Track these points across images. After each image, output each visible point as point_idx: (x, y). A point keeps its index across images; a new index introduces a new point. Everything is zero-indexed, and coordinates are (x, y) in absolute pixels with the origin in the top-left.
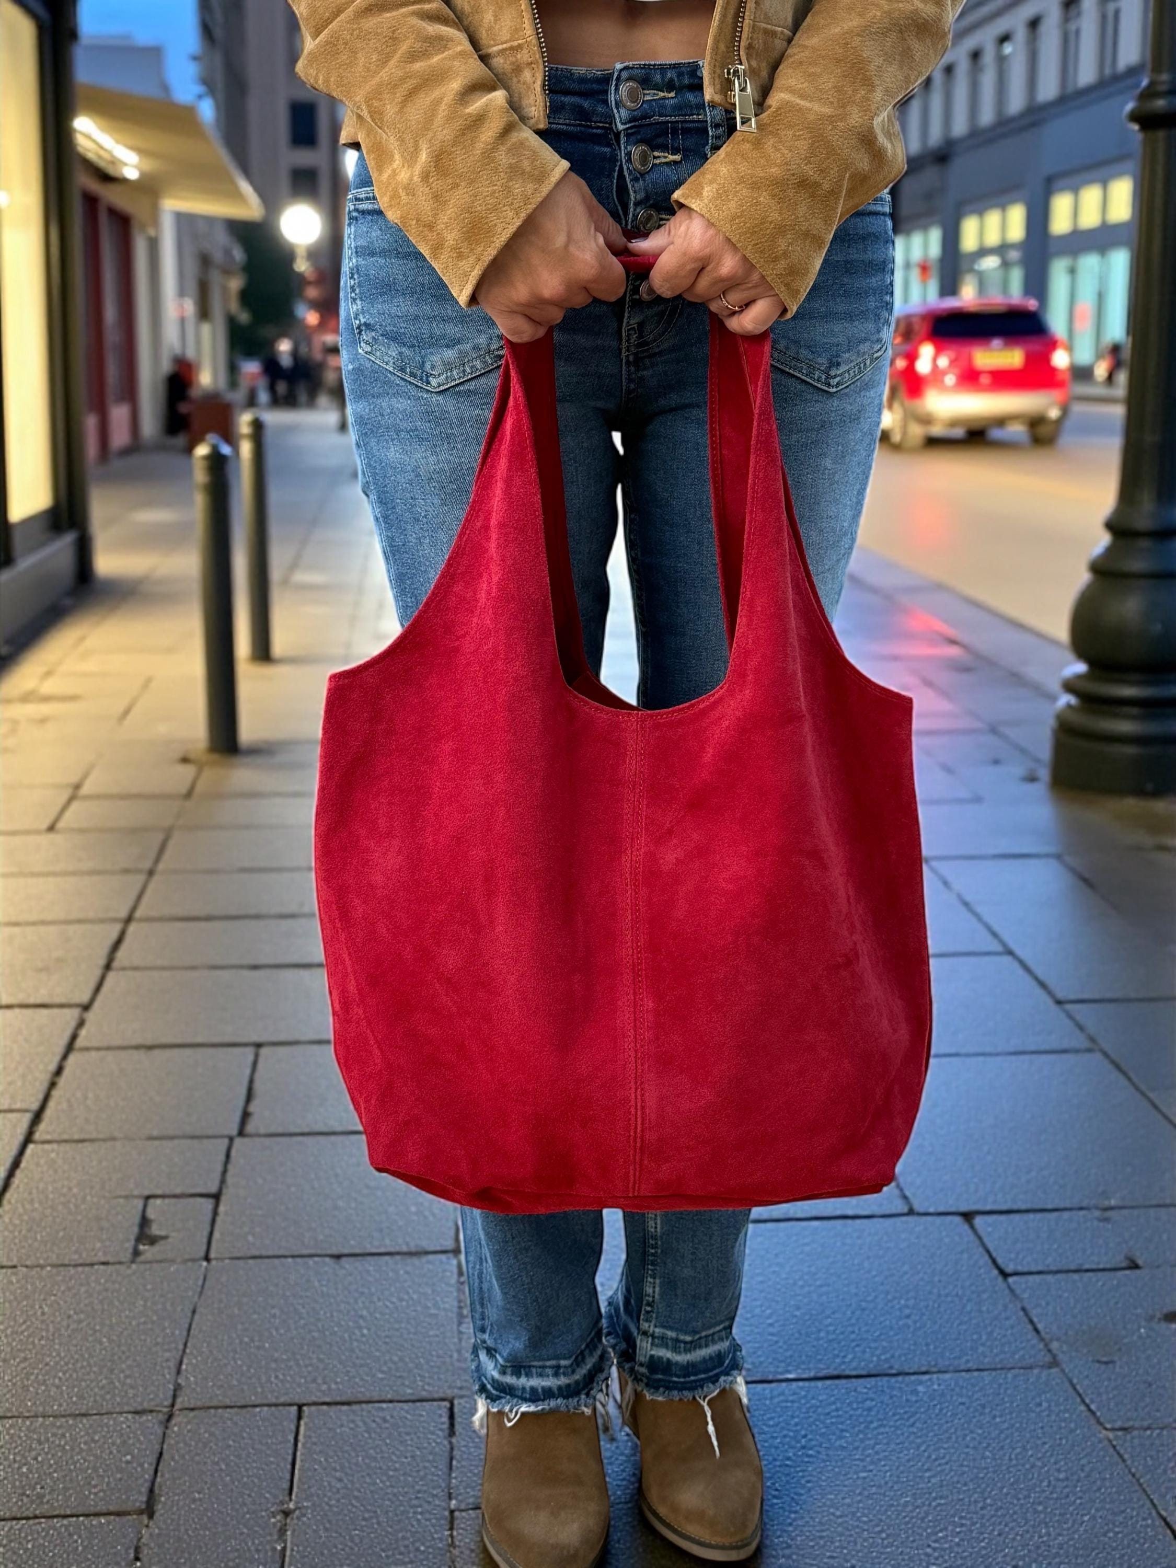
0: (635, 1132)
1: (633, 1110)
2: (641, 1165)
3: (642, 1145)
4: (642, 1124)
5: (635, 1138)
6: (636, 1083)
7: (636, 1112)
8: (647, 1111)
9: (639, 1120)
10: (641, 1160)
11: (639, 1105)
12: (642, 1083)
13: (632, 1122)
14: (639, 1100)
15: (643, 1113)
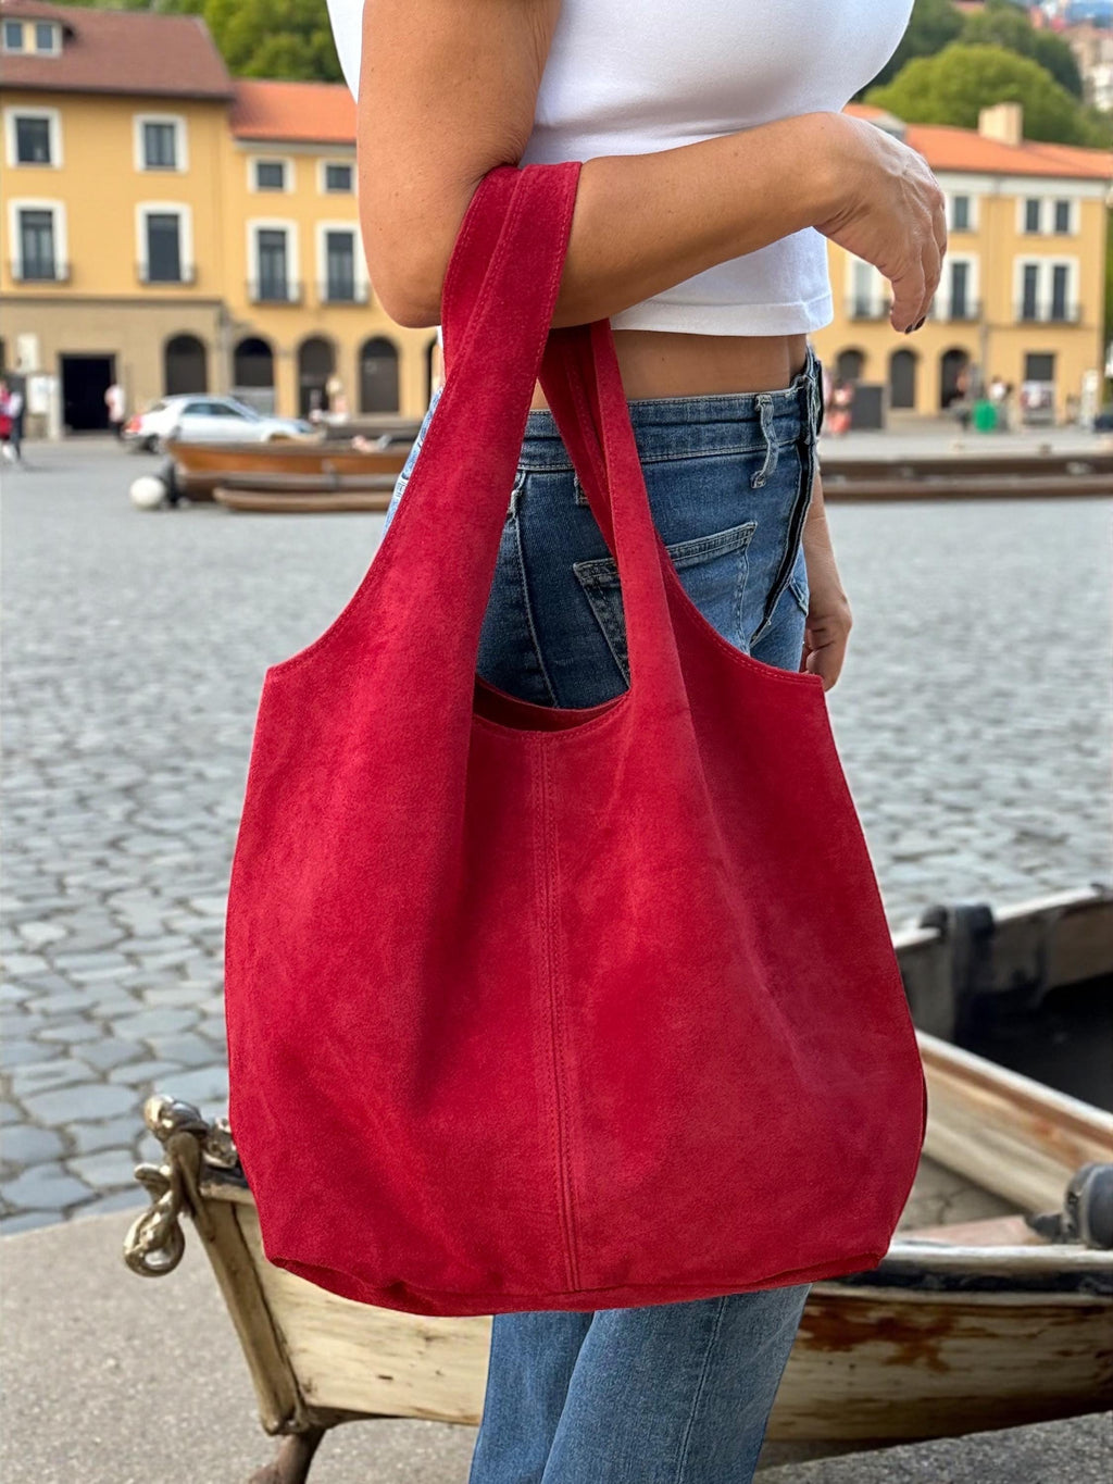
0: (564, 1211)
1: (558, 1183)
2: (576, 1250)
3: (574, 1226)
4: (572, 1201)
5: (565, 1217)
6: (560, 1151)
7: (562, 1185)
8: (575, 1182)
9: (567, 1197)
10: (576, 1244)
11: (565, 1176)
12: (568, 1151)
13: (559, 1198)
14: (565, 1171)
15: (571, 1187)
